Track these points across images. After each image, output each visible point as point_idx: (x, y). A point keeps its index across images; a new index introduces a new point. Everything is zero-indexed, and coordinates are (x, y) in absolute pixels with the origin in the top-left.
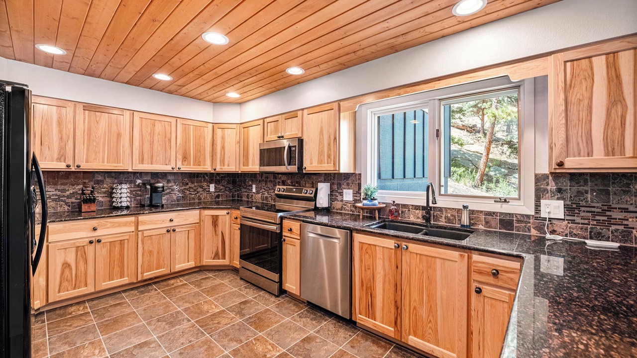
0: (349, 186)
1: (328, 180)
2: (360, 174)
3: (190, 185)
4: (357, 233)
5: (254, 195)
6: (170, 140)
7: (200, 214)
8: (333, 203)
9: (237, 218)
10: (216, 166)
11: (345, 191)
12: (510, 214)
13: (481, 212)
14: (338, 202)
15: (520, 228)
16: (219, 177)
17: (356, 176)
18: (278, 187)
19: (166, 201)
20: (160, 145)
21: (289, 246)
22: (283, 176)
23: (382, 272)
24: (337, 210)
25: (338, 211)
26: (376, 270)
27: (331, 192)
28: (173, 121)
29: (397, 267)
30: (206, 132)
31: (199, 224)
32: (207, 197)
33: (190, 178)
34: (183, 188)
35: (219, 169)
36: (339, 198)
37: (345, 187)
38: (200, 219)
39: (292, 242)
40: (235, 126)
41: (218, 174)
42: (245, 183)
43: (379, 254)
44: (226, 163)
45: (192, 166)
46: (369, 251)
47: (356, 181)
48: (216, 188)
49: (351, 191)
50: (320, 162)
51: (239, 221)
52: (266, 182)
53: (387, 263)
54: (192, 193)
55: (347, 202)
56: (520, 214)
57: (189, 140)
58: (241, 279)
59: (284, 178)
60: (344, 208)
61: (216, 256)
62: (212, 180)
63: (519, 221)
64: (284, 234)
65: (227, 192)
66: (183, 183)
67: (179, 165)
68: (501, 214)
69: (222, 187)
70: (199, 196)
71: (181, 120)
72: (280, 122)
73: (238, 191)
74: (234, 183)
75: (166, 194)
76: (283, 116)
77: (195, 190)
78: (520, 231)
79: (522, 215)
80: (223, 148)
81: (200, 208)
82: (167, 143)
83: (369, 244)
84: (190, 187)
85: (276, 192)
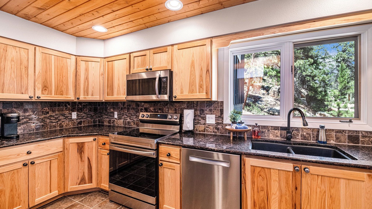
0: (211, 112)
1: (191, 107)
2: (222, 102)
3: (51, 113)
4: (247, 157)
5: (115, 120)
6: (27, 68)
7: (64, 143)
8: (196, 126)
9: (105, 144)
10: (80, 95)
11: (207, 116)
12: (356, 131)
13: (333, 130)
14: (201, 125)
15: (365, 141)
16: (81, 106)
17: (218, 103)
18: (141, 113)
19: (22, 131)
20: (14, 72)
21: (165, 169)
22: (146, 104)
23: (278, 193)
24: (200, 131)
25: (201, 133)
26: (271, 192)
27: (194, 117)
28: (32, 48)
29: (296, 188)
30: (69, 64)
31: (63, 152)
32: (69, 124)
33: (51, 106)
34: (42, 117)
35: (82, 98)
36: (202, 121)
37: (208, 112)
38: (64, 148)
39: (170, 166)
40: (99, 60)
41: (80, 103)
42: (106, 110)
43: (274, 176)
44: (90, 93)
45: (53, 95)
46: (262, 174)
47: (219, 108)
48: (78, 115)
49: (213, 116)
50: (192, 91)
51: (107, 146)
52: (128, 109)
53: (283, 184)
54: (53, 121)
55: (210, 125)
56: (364, 131)
57: (50, 70)
58: (111, 201)
59: (147, 106)
60: (207, 130)
61: (82, 181)
62: (74, 108)
63: (363, 137)
64: (160, 158)
65: (89, 119)
66: (43, 112)
67: (39, 93)
68: (349, 131)
69: (83, 115)
70: (61, 124)
71: (41, 48)
72: (148, 56)
73: (99, 117)
74: (95, 110)
75: (23, 124)
76: (152, 51)
77: (56, 119)
78: (364, 144)
79: (367, 132)
80: (87, 79)
81: (63, 137)
82: (23, 70)
83: (263, 168)
84: (51, 116)
85: (140, 118)
